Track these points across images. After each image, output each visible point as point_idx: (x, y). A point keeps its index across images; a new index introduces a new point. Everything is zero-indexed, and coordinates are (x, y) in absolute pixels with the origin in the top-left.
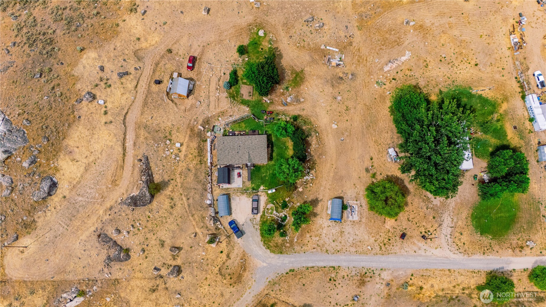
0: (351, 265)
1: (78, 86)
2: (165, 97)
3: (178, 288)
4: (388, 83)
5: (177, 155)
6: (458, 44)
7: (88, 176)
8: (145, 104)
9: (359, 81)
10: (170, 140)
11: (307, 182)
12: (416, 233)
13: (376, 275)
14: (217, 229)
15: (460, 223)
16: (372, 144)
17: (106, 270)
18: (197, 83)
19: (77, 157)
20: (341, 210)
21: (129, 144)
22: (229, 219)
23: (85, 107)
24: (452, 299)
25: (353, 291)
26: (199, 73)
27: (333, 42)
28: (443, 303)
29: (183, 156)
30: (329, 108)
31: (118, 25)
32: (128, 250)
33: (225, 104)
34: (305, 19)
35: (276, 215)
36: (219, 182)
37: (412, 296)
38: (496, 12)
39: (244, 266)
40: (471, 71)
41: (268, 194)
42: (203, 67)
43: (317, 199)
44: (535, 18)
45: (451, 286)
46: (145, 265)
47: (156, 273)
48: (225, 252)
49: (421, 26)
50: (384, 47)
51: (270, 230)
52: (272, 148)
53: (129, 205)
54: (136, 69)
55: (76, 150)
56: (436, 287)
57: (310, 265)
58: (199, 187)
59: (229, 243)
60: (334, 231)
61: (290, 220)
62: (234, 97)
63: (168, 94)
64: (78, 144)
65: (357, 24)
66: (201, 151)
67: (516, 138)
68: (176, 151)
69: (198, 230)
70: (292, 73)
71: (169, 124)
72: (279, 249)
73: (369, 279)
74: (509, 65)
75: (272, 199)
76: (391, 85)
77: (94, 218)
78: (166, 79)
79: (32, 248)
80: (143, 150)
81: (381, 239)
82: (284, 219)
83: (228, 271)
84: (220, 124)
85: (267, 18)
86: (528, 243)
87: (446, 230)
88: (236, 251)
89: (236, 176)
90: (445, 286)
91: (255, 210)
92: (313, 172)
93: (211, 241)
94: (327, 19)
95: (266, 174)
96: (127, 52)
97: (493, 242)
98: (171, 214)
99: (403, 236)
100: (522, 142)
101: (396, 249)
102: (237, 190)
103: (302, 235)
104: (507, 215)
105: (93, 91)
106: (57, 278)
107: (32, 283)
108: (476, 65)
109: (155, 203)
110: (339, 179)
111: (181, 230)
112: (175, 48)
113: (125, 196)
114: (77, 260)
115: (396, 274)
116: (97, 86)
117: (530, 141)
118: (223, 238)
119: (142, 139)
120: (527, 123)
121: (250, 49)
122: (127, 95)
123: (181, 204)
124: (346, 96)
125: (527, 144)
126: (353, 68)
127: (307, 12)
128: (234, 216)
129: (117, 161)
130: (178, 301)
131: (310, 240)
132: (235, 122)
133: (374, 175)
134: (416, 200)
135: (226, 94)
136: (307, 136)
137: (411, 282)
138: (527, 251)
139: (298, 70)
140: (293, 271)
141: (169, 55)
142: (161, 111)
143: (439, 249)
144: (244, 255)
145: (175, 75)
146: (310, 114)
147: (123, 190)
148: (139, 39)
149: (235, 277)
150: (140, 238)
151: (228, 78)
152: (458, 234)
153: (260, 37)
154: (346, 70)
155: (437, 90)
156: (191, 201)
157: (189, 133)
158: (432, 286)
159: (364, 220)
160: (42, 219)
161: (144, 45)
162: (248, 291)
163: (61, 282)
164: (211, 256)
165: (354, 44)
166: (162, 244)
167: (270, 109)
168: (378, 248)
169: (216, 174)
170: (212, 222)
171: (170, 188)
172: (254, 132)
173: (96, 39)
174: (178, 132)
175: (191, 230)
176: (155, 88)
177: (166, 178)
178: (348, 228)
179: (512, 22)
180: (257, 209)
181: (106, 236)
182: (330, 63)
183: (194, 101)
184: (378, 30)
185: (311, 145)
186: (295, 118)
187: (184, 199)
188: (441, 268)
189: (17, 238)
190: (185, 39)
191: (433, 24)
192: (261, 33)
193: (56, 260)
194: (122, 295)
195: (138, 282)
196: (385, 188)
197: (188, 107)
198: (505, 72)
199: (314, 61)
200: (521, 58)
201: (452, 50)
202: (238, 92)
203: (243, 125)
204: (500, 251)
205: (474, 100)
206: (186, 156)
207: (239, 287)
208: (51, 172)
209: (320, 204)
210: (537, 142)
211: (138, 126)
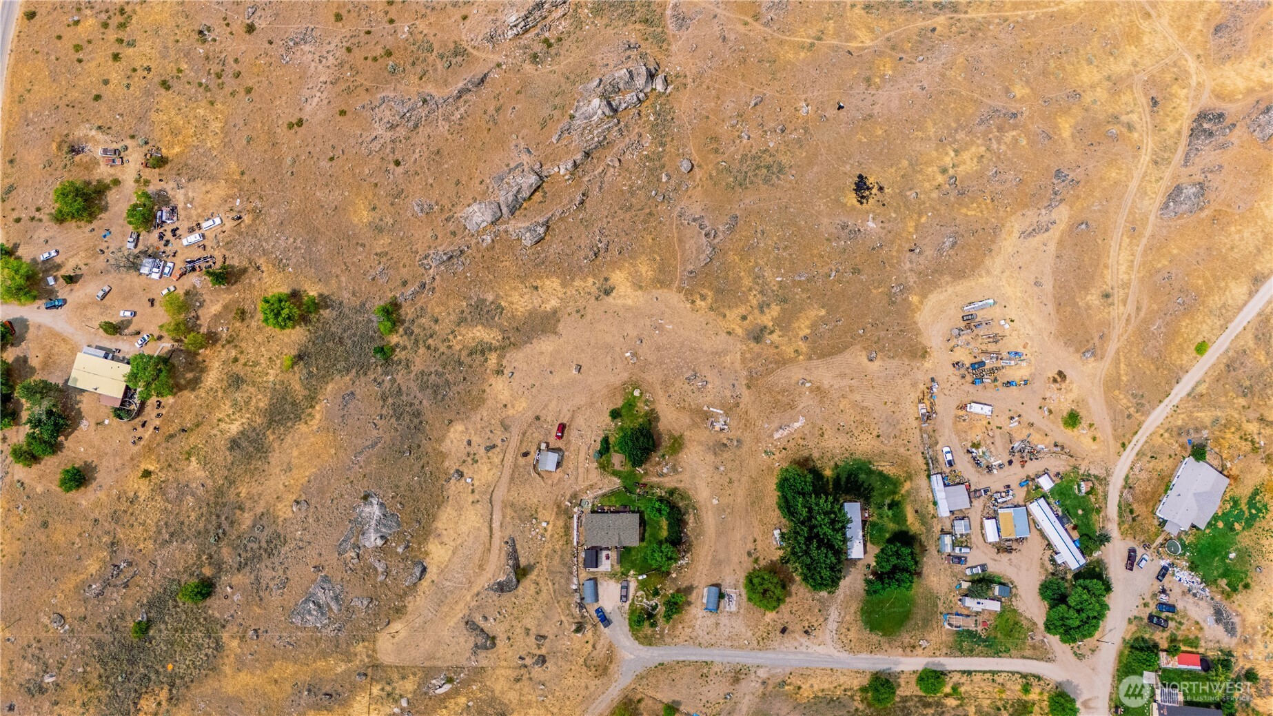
0: (726, 660)
1: (447, 464)
2: (532, 471)
3: (542, 679)
4: (777, 453)
5: (543, 536)
6: (859, 411)
7: (455, 560)
8: (512, 479)
9: (745, 449)
10: (536, 519)
11: (681, 567)
12: (799, 627)
13: (752, 672)
14: (583, 617)
15: (848, 617)
16: (756, 523)
17: (473, 657)
18: (566, 453)
19: (445, 540)
20: (716, 600)
21: (496, 525)
22: (596, 606)
23: (453, 487)
24: (832, 700)
25: (726, 688)
26: (569, 442)
27: (717, 402)
28: (822, 705)
29: (548, 537)
30: (710, 480)
31: (484, 391)
32: (494, 638)
33: (595, 475)
34: (686, 376)
35: (646, 603)
36: (586, 566)
37: (788, 696)
38: (904, 375)
39: (610, 658)
40: (873, 443)
41: (638, 580)
42: (572, 435)
43: (692, 586)
44: (949, 384)
45: (832, 687)
46: (510, 654)
47: (520, 662)
48: (591, 642)
49: (818, 388)
50: (775, 411)
51: (639, 622)
52: (644, 527)
53: (496, 590)
54: (503, 440)
55: (444, 532)
56: (816, 687)
57: (682, 658)
58: (565, 570)
59: (595, 633)
60: (708, 622)
61: (661, 609)
62: (604, 467)
63: (534, 466)
64: (446, 526)
65: (745, 382)
66: (567, 529)
67: (917, 524)
68: (542, 531)
69: (563, 618)
70: (669, 439)
71: (536, 500)
72: (648, 641)
73: (743, 676)
74: (915, 437)
75: (642, 585)
76: (781, 456)
77: (462, 604)
78: (533, 450)
79: (403, 634)
80: (509, 531)
81: (759, 633)
82: (654, 608)
83: (594, 662)
84: (589, 499)
85: (643, 375)
86: (921, 642)
87: (832, 625)
88: (602, 642)
89: (604, 558)
90: (826, 686)
91: (624, 597)
92: (688, 555)
93: (578, 630)
94: (711, 375)
95: (637, 557)
96: (493, 422)
97: (883, 640)
98: (536, 600)
99: (784, 631)
100: (923, 528)
101: (776, 644)
102: (605, 574)
103: (674, 626)
104: (901, 610)
105: (461, 469)
106: (427, 664)
107: (403, 668)
108: (878, 436)
109: (520, 588)
110: (717, 563)
111: (547, 617)
112: (543, 415)
113: (492, 582)
114: (446, 647)
115: (773, 672)
116: (464, 462)
117: (932, 527)
118: (589, 627)
119: (508, 519)
120: (931, 506)
121: (624, 412)
122: (494, 470)
123: (547, 589)
124: (729, 466)
125: (929, 530)
126: (739, 433)
127: (689, 368)
128: (601, 603)
129: (484, 544)
130: (541, 692)
131: (683, 632)
132: (604, 495)
133: (756, 560)
134: (802, 590)
135: (596, 465)
136: (684, 514)
137: (789, 681)
138: (919, 651)
139: (677, 434)
140: (663, 664)
141: (537, 422)
142: (528, 486)
143: (822, 646)
144: (611, 646)
145: (543, 446)
146: (688, 486)
147: (490, 576)
148: (505, 406)
149: (600, 669)
150: (506, 625)
151: (598, 446)
152: (844, 630)
153: (635, 397)
154: (731, 435)
155: (832, 463)
156: (556, 586)
157: (555, 510)
158: (812, 686)
159: (742, 611)
160: (412, 604)
161: (511, 412)
162: (614, 684)
163: (431, 668)
164: (577, 646)
165: (741, 406)
166: (527, 631)
167: (644, 481)
168: (755, 643)
169: (583, 555)
170: (577, 610)
171: (535, 572)
172: (624, 509)
173: (462, 409)
174: (544, 509)
175: (556, 618)
176: (522, 461)
177: (532, 561)
178: (724, 620)
179: (922, 387)
180: (626, 596)
181: (474, 623)
182: (713, 427)
183: (562, 475)
184: (770, 390)
185: (687, 523)
186: (672, 492)
187: (550, 584)
188: (822, 667)
189: (389, 623)
190: (554, 403)
191: (831, 386)
192: (637, 393)
193: (426, 646)
194: (488, 684)
195: (503, 671)
196: (763, 579)
197: (556, 481)
198: (911, 446)
199: (695, 425)
200: (930, 429)
201: (852, 418)
202: (608, 462)
203: (613, 499)
204: (889, 650)
205: (873, 477)
206: (552, 536)
207: (605, 680)
208: (421, 556)
209: (695, 592)
210: (939, 529)
211: (505, 505)
